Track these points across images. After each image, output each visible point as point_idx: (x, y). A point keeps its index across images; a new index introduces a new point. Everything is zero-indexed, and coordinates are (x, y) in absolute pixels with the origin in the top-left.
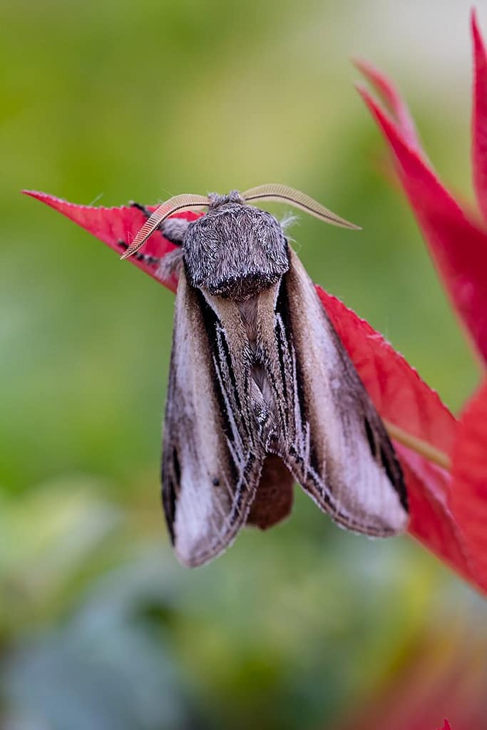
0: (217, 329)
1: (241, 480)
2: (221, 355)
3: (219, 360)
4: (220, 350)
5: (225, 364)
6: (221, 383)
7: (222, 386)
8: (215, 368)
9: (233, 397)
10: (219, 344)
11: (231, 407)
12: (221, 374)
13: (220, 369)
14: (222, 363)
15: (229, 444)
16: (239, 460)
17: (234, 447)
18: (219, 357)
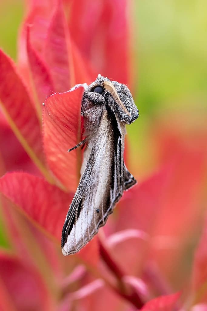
0: (118, 139)
1: (110, 207)
2: (118, 151)
3: (116, 153)
4: (118, 149)
5: (119, 154)
6: (115, 164)
7: (115, 165)
8: (114, 157)
9: (119, 169)
10: (118, 146)
11: (117, 174)
12: (116, 159)
13: (116, 157)
14: (117, 154)
15: (111, 192)
16: (113, 198)
17: (112, 192)
18: (117, 152)
